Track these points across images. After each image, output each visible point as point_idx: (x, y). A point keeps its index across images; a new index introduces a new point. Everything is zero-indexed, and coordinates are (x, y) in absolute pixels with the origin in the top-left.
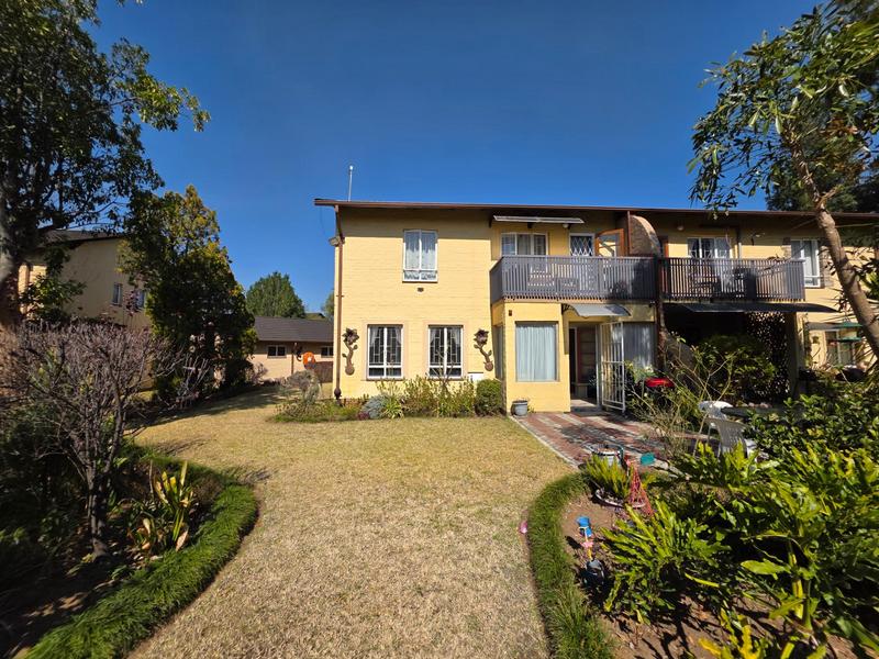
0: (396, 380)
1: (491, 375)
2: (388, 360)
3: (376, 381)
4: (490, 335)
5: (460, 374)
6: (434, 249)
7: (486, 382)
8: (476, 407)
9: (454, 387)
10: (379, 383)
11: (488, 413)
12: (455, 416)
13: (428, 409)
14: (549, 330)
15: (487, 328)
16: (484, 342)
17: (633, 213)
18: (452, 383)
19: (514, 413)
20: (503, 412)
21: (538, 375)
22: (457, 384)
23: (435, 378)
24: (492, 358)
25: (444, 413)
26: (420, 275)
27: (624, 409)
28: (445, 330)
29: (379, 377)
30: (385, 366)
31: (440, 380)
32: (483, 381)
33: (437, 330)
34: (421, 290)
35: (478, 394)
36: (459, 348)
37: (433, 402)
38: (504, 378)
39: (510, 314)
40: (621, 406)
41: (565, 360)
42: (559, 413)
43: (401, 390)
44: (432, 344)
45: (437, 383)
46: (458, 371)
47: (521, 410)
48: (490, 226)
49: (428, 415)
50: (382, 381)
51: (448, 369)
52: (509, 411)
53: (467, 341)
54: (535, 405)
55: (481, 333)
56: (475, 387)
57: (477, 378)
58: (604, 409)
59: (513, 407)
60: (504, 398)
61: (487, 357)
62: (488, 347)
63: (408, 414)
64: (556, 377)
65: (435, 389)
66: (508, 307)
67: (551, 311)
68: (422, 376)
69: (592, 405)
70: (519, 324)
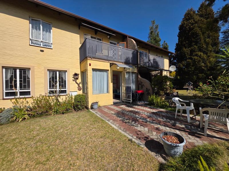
0: (26, 98)
1: (81, 92)
2: (21, 87)
3: (11, 99)
4: (80, 75)
5: (66, 92)
6: (50, 32)
7: (79, 95)
8: (74, 107)
9: (62, 99)
10: (14, 100)
11: (80, 109)
12: (63, 113)
13: (47, 112)
14: (105, 73)
15: (78, 72)
16: (77, 79)
17: (129, 37)
18: (61, 97)
19: (92, 108)
20: (87, 108)
21: (101, 91)
22: (64, 98)
23: (52, 95)
24: (81, 85)
25: (56, 112)
26: (42, 43)
27: (131, 102)
28: (58, 73)
29: (13, 97)
30: (18, 90)
31: (54, 96)
32: (77, 95)
33: (53, 72)
34: (42, 51)
35: (75, 101)
36: (65, 81)
37: (50, 108)
38: (87, 94)
39: (90, 65)
40: (130, 101)
41: (111, 85)
42: (110, 105)
43: (30, 102)
44: (50, 79)
45: (53, 97)
46: (65, 92)
47: (95, 107)
48: (79, 29)
49: (47, 115)
50: (16, 99)
51: (59, 91)
52: (90, 107)
53: (69, 78)
54: (101, 104)
55: (76, 75)
56: (74, 98)
57: (74, 94)
58: (123, 102)
59: (92, 106)
60: (87, 102)
61: (78, 85)
62: (79, 81)
63: (32, 116)
64: (108, 92)
65: (52, 101)
66: (89, 62)
67: (106, 65)
68: (43, 94)
69: (119, 101)
70: (94, 70)
